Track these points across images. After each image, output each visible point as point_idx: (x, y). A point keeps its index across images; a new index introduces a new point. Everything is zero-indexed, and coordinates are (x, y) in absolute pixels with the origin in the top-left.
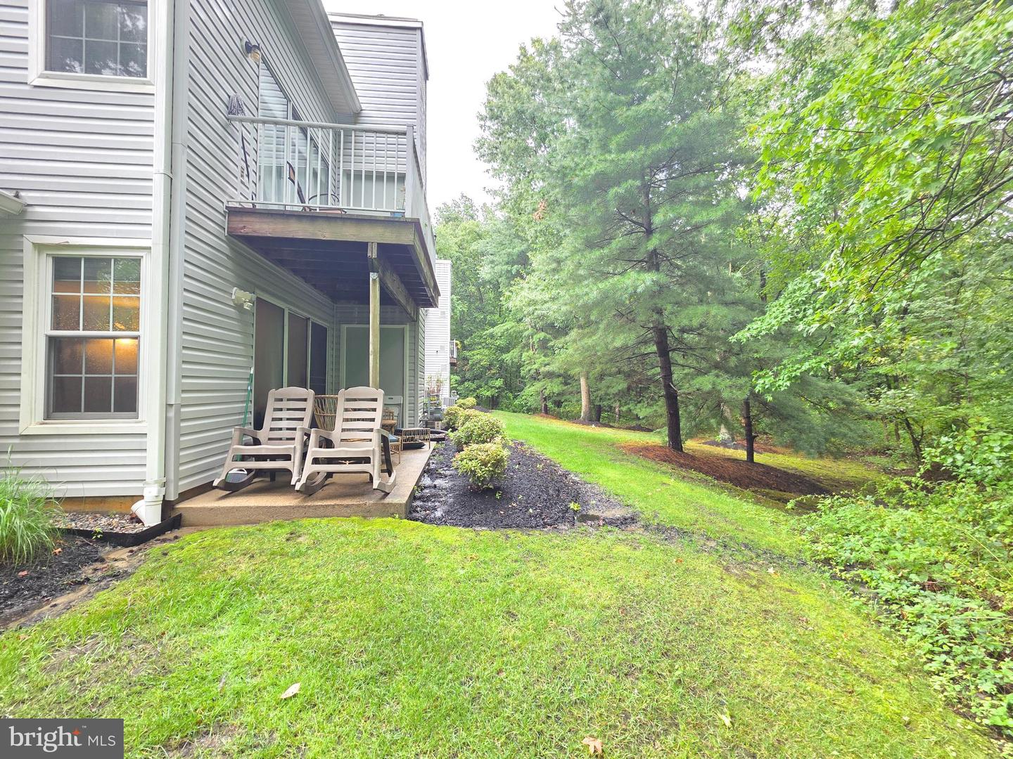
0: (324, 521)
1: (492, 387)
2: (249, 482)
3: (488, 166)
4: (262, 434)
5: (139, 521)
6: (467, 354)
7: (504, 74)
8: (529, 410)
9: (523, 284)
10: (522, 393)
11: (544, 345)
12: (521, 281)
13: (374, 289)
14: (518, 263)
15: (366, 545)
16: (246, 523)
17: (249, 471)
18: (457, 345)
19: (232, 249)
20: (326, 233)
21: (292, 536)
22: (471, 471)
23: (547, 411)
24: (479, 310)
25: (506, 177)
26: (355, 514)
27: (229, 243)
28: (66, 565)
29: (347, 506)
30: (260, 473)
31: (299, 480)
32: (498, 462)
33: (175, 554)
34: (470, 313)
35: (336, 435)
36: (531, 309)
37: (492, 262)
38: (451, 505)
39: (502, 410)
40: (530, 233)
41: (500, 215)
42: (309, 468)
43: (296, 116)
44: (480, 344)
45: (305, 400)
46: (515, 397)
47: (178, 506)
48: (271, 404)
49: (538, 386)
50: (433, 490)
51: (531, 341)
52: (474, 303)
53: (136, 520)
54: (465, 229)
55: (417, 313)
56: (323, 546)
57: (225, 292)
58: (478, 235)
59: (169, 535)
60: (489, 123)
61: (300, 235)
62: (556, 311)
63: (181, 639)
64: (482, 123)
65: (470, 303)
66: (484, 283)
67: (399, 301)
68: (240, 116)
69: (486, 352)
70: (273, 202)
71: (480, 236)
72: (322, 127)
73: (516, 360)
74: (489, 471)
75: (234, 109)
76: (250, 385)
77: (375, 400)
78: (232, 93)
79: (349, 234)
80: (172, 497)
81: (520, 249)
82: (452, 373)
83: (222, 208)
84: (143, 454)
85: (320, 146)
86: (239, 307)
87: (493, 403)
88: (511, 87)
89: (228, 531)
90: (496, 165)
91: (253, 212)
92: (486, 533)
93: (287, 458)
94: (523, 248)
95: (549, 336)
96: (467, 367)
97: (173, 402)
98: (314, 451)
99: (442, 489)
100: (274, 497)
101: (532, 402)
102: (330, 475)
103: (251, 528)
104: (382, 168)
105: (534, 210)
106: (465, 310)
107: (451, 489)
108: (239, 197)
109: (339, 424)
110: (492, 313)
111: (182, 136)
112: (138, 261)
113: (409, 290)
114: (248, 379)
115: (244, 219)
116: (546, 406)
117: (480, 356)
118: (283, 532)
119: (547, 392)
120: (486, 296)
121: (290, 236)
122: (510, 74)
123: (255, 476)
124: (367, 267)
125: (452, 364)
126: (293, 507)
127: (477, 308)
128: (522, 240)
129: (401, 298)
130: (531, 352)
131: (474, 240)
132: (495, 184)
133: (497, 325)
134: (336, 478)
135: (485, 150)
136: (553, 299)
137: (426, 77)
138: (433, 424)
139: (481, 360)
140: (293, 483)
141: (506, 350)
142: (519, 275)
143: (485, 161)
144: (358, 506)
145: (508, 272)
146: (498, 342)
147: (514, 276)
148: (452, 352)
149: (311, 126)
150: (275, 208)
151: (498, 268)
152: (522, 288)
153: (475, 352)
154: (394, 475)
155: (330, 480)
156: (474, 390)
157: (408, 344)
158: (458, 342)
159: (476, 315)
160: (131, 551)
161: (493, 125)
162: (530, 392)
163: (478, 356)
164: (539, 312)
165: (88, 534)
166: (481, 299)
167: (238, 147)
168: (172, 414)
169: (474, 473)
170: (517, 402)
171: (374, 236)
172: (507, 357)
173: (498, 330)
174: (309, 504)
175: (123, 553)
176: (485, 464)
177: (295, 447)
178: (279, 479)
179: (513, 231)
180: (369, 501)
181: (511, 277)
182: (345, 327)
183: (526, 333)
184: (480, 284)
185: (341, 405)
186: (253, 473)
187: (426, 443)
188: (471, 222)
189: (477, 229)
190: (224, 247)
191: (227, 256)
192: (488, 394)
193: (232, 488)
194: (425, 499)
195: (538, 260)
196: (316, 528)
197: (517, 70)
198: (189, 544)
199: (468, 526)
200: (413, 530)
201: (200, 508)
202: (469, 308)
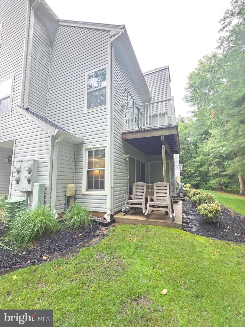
0: (155, 227)
1: (196, 180)
2: (129, 211)
3: (190, 103)
4: (133, 196)
5: (106, 220)
6: (185, 168)
7: (194, 72)
8: (212, 189)
9: (208, 141)
10: (209, 182)
11: (218, 164)
12: (207, 141)
13: (163, 150)
14: (204, 134)
15: (172, 238)
16: (132, 224)
17: (129, 207)
18: (182, 166)
19: (123, 144)
20: (148, 135)
21: (147, 231)
22: (206, 214)
23: (222, 190)
24: (188, 153)
25: (196, 106)
26: (165, 225)
27: (123, 142)
28: (94, 230)
29: (161, 223)
30: (132, 208)
31: (145, 212)
32: (217, 212)
33: (116, 231)
34: (185, 154)
35: (154, 198)
36: (213, 150)
37: (193, 136)
38: (198, 227)
39: (201, 189)
40: (208, 123)
41: (194, 119)
42: (148, 209)
43: (136, 104)
44: (190, 165)
45: (143, 186)
46: (206, 184)
47: (114, 216)
48: (134, 187)
49: (217, 180)
50: (189, 220)
51: (212, 163)
52: (186, 151)
53: (105, 219)
54: (182, 126)
55: (173, 156)
56: (157, 236)
57: (122, 155)
58: (186, 127)
59: (113, 225)
60: (190, 89)
61: (141, 137)
62: (224, 150)
63: (125, 260)
64: (187, 90)
65: (185, 151)
66: (190, 143)
67: (169, 153)
68: (125, 108)
69: (193, 167)
70: (130, 129)
71: (187, 128)
72: (142, 105)
73: (206, 170)
74: (214, 215)
75: (123, 106)
76: (128, 181)
77: (166, 186)
78: (122, 103)
79: (155, 134)
80: (113, 214)
81: (205, 129)
82: (181, 175)
83: (121, 133)
84: (106, 201)
85: (142, 112)
86: (125, 159)
87: (196, 186)
88: (197, 75)
89: (127, 226)
90: (192, 103)
91: (128, 133)
92: (218, 241)
93: (141, 204)
94: (206, 129)
95: (220, 160)
96: (186, 173)
97: (112, 187)
98: (149, 203)
99: (193, 220)
100: (138, 217)
101: (214, 186)
102: (153, 211)
103: (135, 226)
104: (157, 113)
105: (210, 114)
106: (183, 153)
107: (196, 220)
108: (125, 130)
109: (155, 194)
110: (194, 153)
111: (113, 116)
112: (104, 150)
113: (171, 149)
114: (127, 180)
115: (126, 135)
116: (221, 188)
117: (191, 169)
118: (144, 229)
119: (222, 182)
120: (191, 148)
121: (138, 137)
122: (196, 71)
123: (131, 209)
124: (161, 143)
125: (181, 173)
126: (145, 221)
127: (187, 152)
128: (205, 126)
129: (169, 152)
130: (213, 167)
131: (185, 129)
132: (193, 109)
133: (196, 157)
134: (154, 212)
135: (189, 99)
136: (223, 146)
137: (170, 82)
138: (179, 194)
139: (191, 171)
140: (144, 212)
141: (201, 166)
142: (205, 138)
143: (188, 102)
144: (165, 223)
145: (200, 138)
146: (197, 164)
147: (203, 140)
148: (180, 168)
149: (139, 106)
150: (132, 131)
151: (196, 138)
152: (208, 144)
153: (188, 168)
154: (174, 213)
155: (153, 212)
156: (189, 182)
157: (170, 167)
158: (182, 165)
159: (187, 155)
160: (106, 228)
161: (191, 90)
162: (213, 182)
163: (190, 169)
164: (217, 151)
165: (96, 222)
166: (189, 149)
167: (124, 116)
168: (112, 190)
169: (207, 215)
170: (207, 186)
171: (162, 133)
172: (202, 169)
173: (197, 159)
174: (149, 220)
175: (103, 228)
176: (211, 212)
177: (143, 201)
178: (137, 210)
179: (201, 123)
180: (169, 222)
181: (202, 140)
182: (150, 162)
183: (210, 160)
184: (188, 144)
185: (155, 188)
186: (130, 208)
187: (180, 201)
188: (183, 123)
189: (186, 125)
190: (121, 143)
191: (122, 145)
192: (195, 183)
193: (126, 213)
194: (188, 223)
195: (215, 132)
196: (154, 229)
197: (198, 69)
198: (119, 228)
199: (208, 237)
200: (187, 235)
201: (119, 218)
202: (185, 152)
